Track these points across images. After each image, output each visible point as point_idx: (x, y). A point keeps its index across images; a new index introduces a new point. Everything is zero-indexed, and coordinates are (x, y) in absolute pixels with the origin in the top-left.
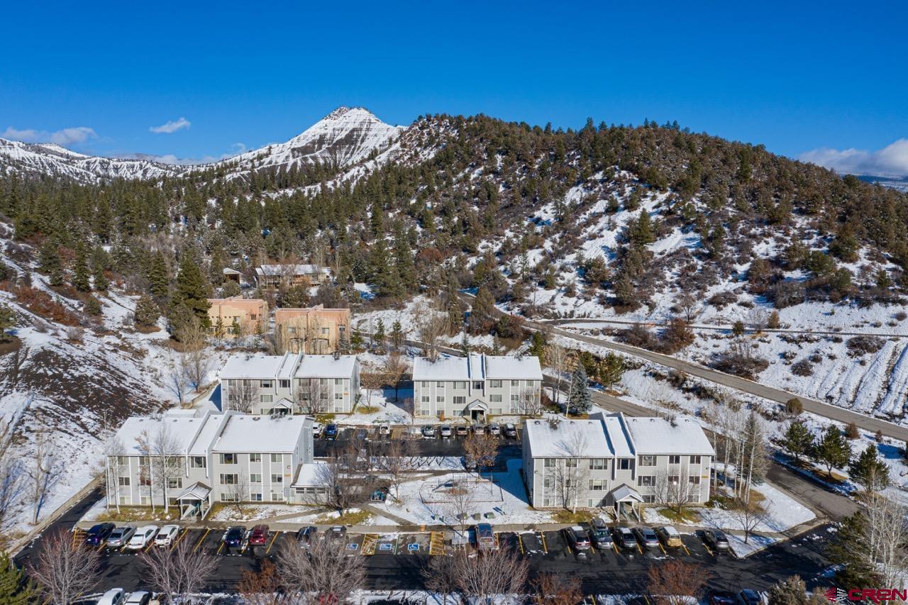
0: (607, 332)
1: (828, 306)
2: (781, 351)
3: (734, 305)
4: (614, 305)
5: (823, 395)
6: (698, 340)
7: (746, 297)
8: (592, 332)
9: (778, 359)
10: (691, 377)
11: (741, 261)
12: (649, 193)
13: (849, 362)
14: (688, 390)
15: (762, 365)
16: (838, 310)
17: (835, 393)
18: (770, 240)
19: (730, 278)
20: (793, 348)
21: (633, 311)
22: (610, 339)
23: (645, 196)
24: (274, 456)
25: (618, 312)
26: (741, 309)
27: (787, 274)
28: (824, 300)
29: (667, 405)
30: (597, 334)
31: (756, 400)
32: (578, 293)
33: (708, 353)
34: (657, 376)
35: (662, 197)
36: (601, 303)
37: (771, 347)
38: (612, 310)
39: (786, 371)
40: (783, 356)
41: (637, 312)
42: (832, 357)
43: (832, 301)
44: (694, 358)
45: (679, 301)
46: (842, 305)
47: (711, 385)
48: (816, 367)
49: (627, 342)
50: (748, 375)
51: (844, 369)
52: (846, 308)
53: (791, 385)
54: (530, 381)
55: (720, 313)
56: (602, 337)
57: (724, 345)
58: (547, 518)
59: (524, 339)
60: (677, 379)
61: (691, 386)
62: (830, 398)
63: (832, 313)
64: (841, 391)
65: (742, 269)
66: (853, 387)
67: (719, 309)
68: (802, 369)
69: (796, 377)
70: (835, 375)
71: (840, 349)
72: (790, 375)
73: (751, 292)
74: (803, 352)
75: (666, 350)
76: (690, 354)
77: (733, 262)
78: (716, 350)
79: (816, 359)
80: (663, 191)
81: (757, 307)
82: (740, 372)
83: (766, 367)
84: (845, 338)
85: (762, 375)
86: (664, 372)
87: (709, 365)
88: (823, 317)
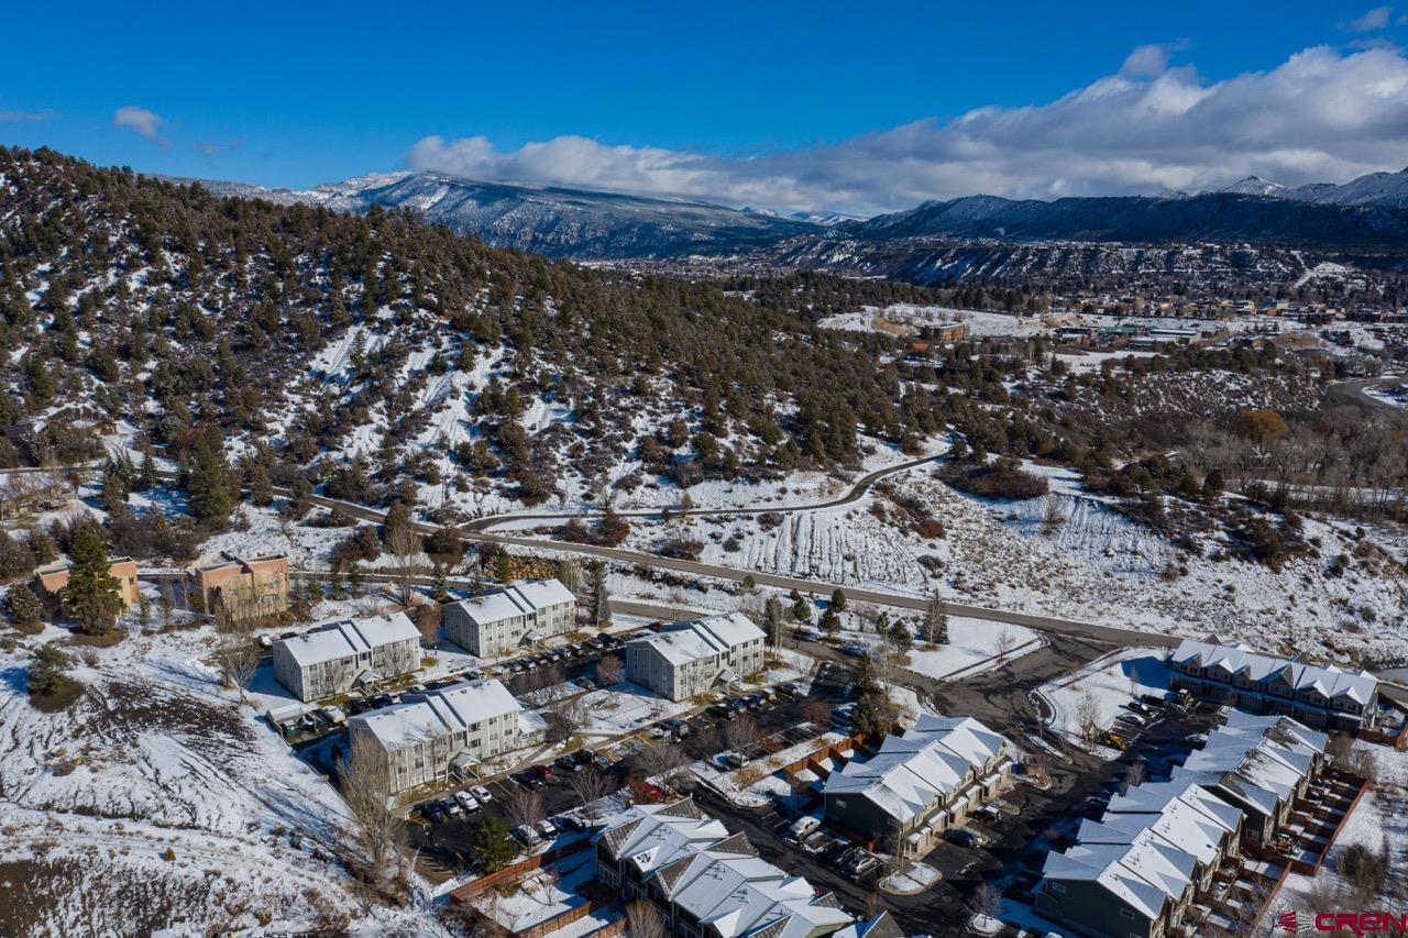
0: (539, 530)
1: (725, 485)
2: (710, 532)
3: (641, 488)
4: (520, 497)
5: (753, 565)
6: (633, 529)
7: (648, 478)
8: (524, 532)
9: (709, 540)
10: (657, 569)
11: (627, 438)
12: (481, 348)
13: (764, 536)
14: (658, 581)
15: (699, 546)
16: (734, 487)
17: (761, 563)
18: (643, 413)
19: (624, 457)
20: (717, 529)
21: (543, 501)
22: (547, 538)
23: (477, 353)
24: (506, 716)
25: (529, 504)
26: (648, 491)
27: (676, 452)
28: (720, 479)
29: (643, 597)
30: (531, 534)
31: (719, 580)
32: (471, 487)
33: (648, 541)
34: (625, 572)
35: (498, 353)
36: (503, 495)
37: (700, 531)
38: (519, 502)
39: (718, 549)
40: (713, 536)
41: (548, 502)
42: (751, 534)
43: (727, 479)
44: (638, 547)
45: (587, 487)
46: (736, 482)
47: (677, 574)
48: (741, 543)
49: (567, 539)
50: (690, 557)
51: (762, 542)
52: (740, 486)
53: (726, 561)
54: (567, 604)
55: (632, 497)
56: (536, 537)
57: (659, 532)
58: (690, 706)
59: (465, 551)
60: (645, 572)
61: (659, 577)
62: (759, 568)
63: (731, 491)
64: (765, 561)
65: (631, 446)
66: (772, 556)
67: (630, 493)
68: (731, 546)
69: (728, 554)
70: (757, 548)
71: (754, 526)
72: (724, 553)
73: (650, 472)
74: (728, 531)
75: (611, 544)
76: (633, 545)
77: (619, 441)
78: (654, 537)
79: (740, 537)
80: (496, 346)
81: (664, 489)
82: (683, 556)
83: (702, 548)
84: (755, 515)
85: (702, 555)
86: (631, 568)
87: (655, 553)
88: (724, 495)
